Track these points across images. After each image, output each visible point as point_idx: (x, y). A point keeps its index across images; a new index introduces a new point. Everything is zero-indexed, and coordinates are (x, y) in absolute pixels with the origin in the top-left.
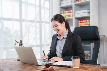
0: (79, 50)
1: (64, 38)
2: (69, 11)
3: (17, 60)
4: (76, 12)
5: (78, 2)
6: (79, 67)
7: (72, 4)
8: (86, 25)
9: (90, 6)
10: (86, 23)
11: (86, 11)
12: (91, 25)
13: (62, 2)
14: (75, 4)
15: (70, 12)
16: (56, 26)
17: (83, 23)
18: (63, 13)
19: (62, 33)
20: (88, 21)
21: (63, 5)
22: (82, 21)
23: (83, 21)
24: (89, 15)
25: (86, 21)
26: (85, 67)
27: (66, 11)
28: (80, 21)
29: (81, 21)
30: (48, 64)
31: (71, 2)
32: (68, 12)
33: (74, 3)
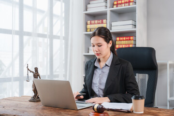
0: (131, 85)
1: (106, 65)
2: (101, 21)
3: (30, 101)
4: (113, 24)
5: (117, 7)
6: (143, 112)
7: (106, 9)
8: (129, 45)
9: (137, 15)
10: (129, 41)
11: (131, 22)
12: (137, 46)
13: (89, 6)
14: (111, 11)
15: (102, 23)
16: (99, 45)
17: (124, 42)
18: (91, 24)
19: (104, 57)
20: (131, 38)
21: (90, 11)
22: (121, 39)
23: (124, 38)
24: (134, 29)
25: (128, 38)
26: (149, 111)
27: (96, 21)
28: (118, 39)
29: (120, 37)
30: (101, 107)
31: (104, 7)
32: (99, 22)
33: (109, 8)
